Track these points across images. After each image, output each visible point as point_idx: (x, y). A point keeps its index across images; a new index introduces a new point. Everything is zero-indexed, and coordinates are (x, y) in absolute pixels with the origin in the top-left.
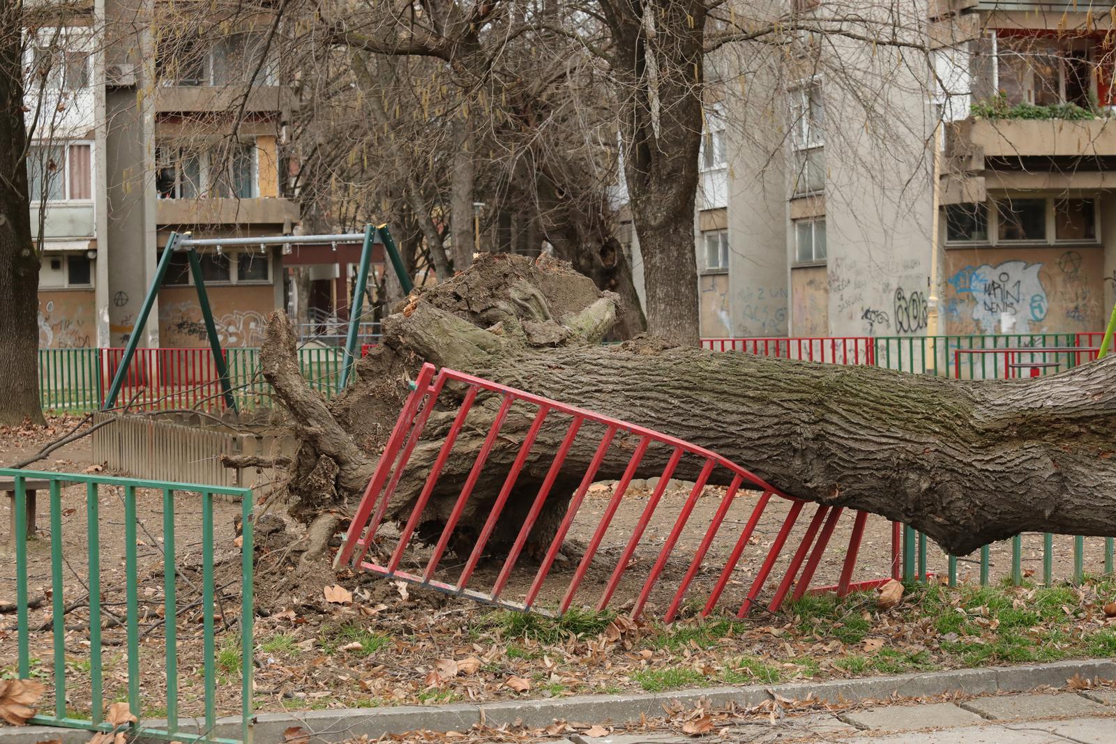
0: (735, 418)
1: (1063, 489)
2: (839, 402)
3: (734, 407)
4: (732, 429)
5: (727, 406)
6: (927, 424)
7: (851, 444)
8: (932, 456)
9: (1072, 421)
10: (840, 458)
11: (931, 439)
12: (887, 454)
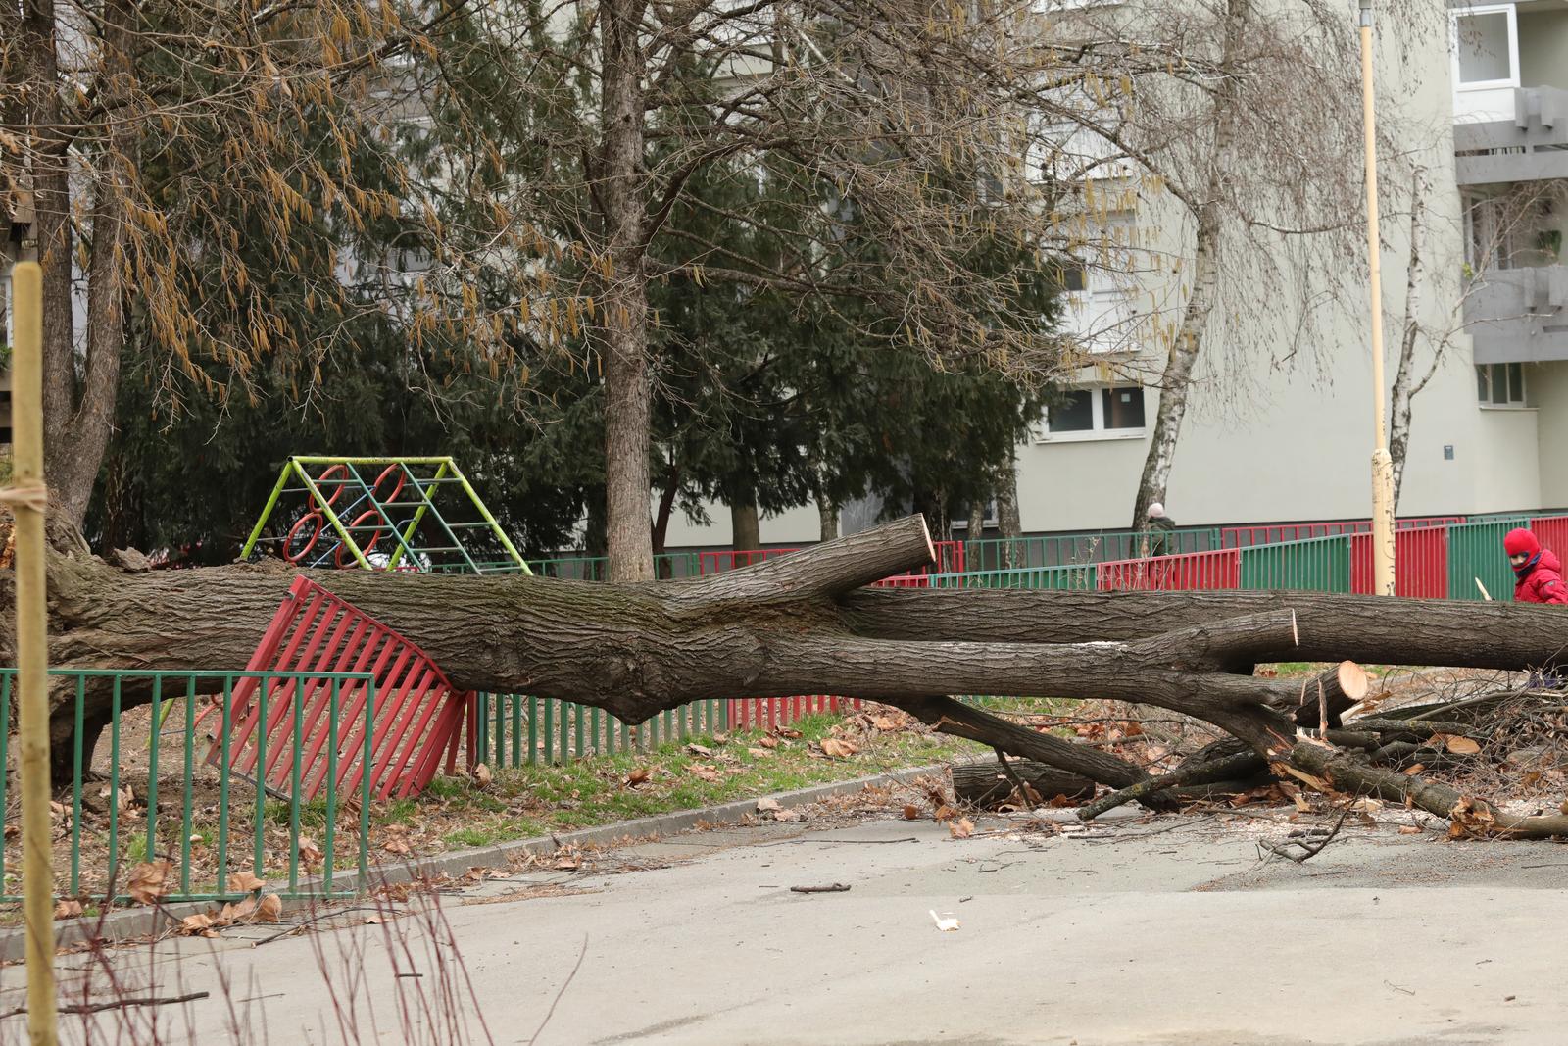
0: (414, 623)
1: (768, 659)
2: (530, 604)
3: (412, 615)
4: (415, 633)
5: (403, 614)
6: (623, 617)
7: (551, 637)
8: (635, 642)
9: (769, 606)
10: (538, 651)
11: (632, 629)
12: (589, 644)
